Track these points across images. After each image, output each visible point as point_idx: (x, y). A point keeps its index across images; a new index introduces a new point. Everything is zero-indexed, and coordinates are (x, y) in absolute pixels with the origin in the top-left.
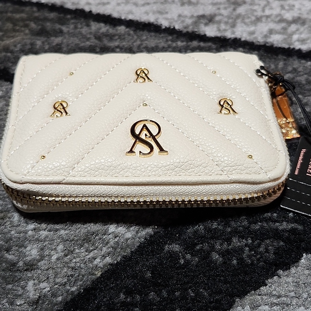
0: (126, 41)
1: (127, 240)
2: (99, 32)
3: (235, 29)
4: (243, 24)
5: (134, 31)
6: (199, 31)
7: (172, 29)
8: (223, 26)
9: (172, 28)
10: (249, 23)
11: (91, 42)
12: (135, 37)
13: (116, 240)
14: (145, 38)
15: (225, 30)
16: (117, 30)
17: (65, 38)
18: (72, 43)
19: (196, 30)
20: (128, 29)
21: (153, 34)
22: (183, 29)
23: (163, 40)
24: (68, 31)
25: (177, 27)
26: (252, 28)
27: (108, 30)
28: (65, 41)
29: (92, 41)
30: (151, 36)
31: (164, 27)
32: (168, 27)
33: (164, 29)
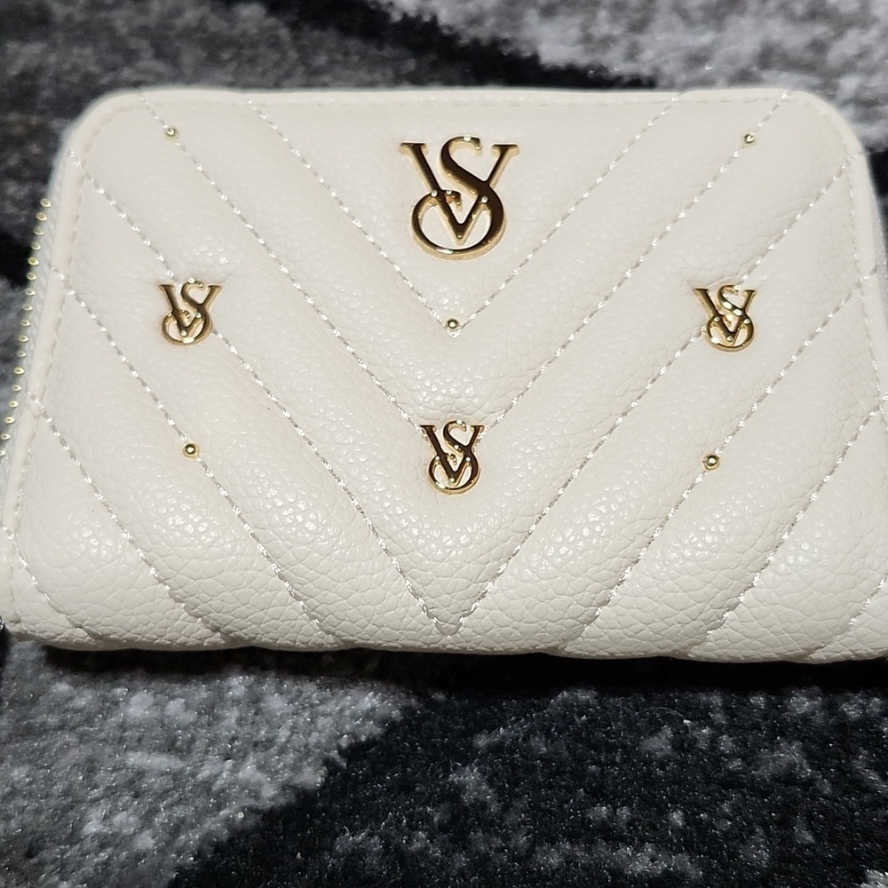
0: (260, 70)
1: (139, 857)
2: (171, 27)
3: (642, 39)
4: (675, 19)
5: (294, 27)
6: (515, 39)
7: (426, 23)
8: (604, 25)
9: (427, 19)
10: (698, 15)
11: (138, 71)
12: (293, 55)
13: (104, 856)
14: (321, 60)
15: (607, 41)
16: (232, 21)
17: (54, 46)
18: (75, 68)
19: (506, 35)
20: (271, 21)
21: (354, 44)
22: (463, 27)
23: (383, 74)
24: (69, 18)
25: (444, 17)
26: (706, 38)
27: (202, 20)
28: (53, 58)
29: (142, 64)
30: (346, 54)
31: (396, 17)
32: (412, 14)
33: (397, 26)
